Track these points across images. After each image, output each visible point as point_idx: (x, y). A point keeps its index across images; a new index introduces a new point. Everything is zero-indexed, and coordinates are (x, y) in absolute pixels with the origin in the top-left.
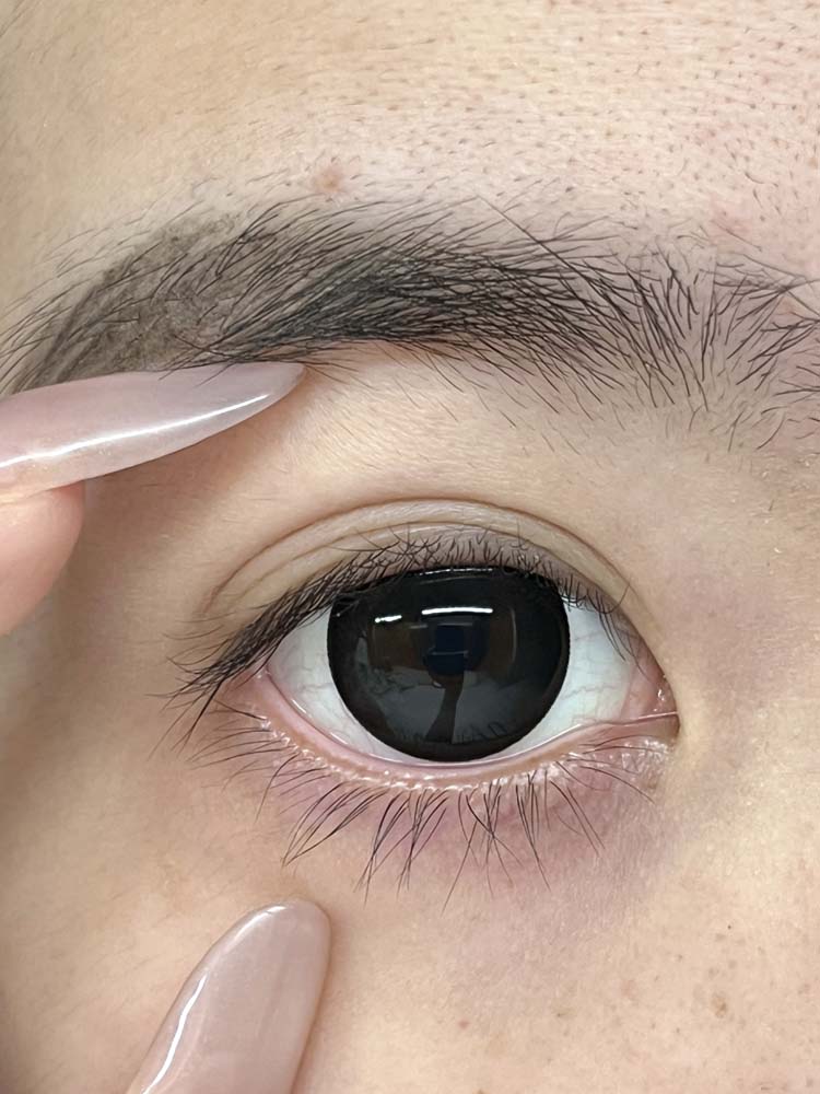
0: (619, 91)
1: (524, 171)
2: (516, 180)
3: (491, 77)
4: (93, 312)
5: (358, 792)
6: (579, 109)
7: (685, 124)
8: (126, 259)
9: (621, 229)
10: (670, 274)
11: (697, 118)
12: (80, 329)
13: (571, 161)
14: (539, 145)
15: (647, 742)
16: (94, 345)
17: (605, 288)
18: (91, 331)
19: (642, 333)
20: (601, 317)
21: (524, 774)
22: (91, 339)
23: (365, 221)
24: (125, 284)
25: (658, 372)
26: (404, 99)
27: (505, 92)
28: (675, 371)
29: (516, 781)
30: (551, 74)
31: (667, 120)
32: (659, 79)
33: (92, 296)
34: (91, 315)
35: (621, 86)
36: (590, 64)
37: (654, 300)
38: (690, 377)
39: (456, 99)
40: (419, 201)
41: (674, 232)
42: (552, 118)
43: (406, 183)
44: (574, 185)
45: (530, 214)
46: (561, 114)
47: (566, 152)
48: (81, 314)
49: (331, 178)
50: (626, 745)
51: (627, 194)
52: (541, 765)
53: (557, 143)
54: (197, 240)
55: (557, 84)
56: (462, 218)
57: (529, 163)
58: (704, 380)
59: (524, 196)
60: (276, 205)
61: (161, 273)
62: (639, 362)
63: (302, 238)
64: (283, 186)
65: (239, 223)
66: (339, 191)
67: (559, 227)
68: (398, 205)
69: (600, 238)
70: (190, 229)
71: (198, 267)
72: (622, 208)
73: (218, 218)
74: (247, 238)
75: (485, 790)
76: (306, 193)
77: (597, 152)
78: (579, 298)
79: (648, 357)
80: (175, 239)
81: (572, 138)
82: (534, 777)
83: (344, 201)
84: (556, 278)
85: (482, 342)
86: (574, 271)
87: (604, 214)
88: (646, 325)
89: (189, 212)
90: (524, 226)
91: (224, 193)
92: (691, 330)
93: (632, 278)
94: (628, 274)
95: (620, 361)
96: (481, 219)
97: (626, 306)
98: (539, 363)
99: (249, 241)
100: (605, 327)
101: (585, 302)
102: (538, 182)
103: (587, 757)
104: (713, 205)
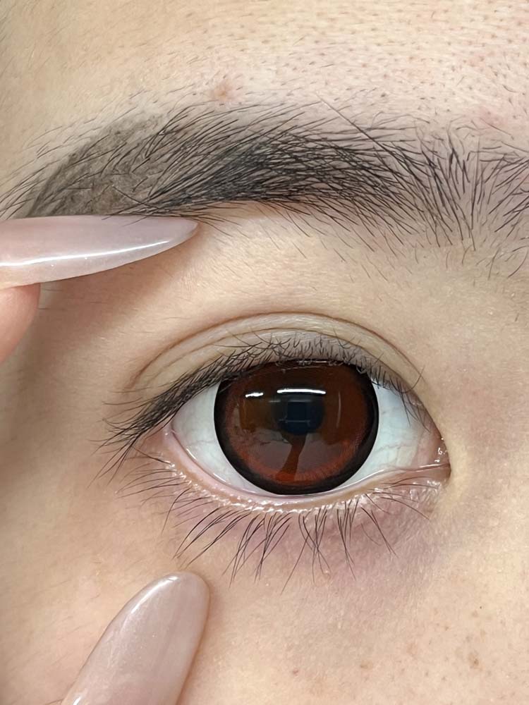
0: (419, 29)
1: (355, 83)
2: (348, 89)
3: (332, 20)
4: (61, 182)
5: (230, 513)
6: (391, 42)
7: (463, 52)
8: (85, 145)
9: (418, 123)
10: (451, 152)
11: (472, 48)
12: (52, 194)
13: (385, 76)
14: (364, 66)
15: (428, 482)
16: (62, 204)
17: (407, 160)
18: (61, 195)
19: (431, 195)
20: (404, 183)
21: (343, 502)
22: (59, 201)
23: (246, 118)
24: (83, 164)
25: (441, 221)
26: (274, 36)
27: (341, 30)
28: (453, 222)
29: (337, 506)
30: (373, 18)
31: (451, 49)
32: (447, 22)
33: (61, 171)
34: (60, 184)
35: (421, 26)
36: (400, 11)
37: (440, 172)
38: (463, 224)
39: (308, 35)
40: (282, 104)
41: (454, 126)
42: (374, 48)
43: (273, 92)
44: (388, 93)
45: (357, 112)
46: (379, 45)
47: (382, 70)
48: (53, 183)
49: (223, 89)
50: (414, 483)
51: (423, 99)
52: (356, 496)
53: (375, 64)
54: (133, 133)
55: (377, 25)
56: (310, 115)
57: (357, 78)
58: (472, 228)
59: (352, 100)
60: (186, 109)
61: (109, 156)
62: (429, 215)
63: (203, 130)
64: (191, 95)
65: (161, 121)
66: (230, 98)
67: (376, 121)
68: (267, 107)
69: (403, 129)
70: (128, 126)
71: (134, 152)
72: (419, 109)
73: (147, 119)
74: (165, 132)
75: (316, 512)
76: (206, 99)
77: (403, 71)
78: (391, 171)
79: (435, 211)
80: (119, 133)
81: (386, 61)
82: (349, 504)
83: (230, 105)
84: (376, 156)
85: (322, 201)
86: (387, 150)
87: (407, 112)
88: (434, 189)
89: (128, 114)
90: (352, 121)
91: (152, 101)
92: (465, 192)
93: (426, 156)
94: (423, 153)
95: (416, 214)
96: (323, 116)
97: (421, 176)
98: (360, 216)
99: (168, 133)
100: (407, 190)
101: (394, 173)
102: (362, 91)
103: (386, 491)
104: (481, 107)
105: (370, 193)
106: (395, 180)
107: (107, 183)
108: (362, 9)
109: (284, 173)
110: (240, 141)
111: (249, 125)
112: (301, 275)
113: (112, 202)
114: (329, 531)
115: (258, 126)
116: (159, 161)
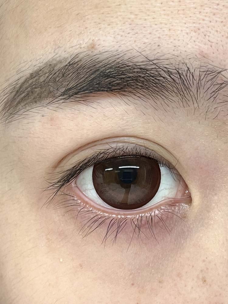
0: (172, 18)
1: (146, 41)
2: (144, 44)
3: (136, 15)
4: (27, 85)
6: (161, 23)
7: (191, 27)
8: (36, 70)
9: (174, 56)
10: (187, 69)
11: (195, 25)
13: (159, 38)
14: (150, 33)
15: (183, 204)
16: (28, 94)
17: (169, 73)
18: (27, 90)
19: (180, 86)
20: (168, 82)
21: (149, 213)
22: (26, 93)
23: (102, 57)
24: (36, 78)
25: (184, 97)
26: (112, 22)
27: (140, 19)
28: (189, 97)
29: (146, 215)
30: (153, 13)
31: (186, 26)
32: (184, 14)
33: (26, 81)
35: (173, 16)
36: (164, 10)
37: (183, 76)
38: (194, 98)
39: (127, 22)
40: (117, 51)
41: (188, 57)
42: (154, 26)
43: (113, 46)
44: (160, 44)
45: (148, 52)
46: (156, 25)
47: (158, 35)
48: (23, 85)
49: (92, 46)
50: (177, 205)
51: (175, 46)
52: (154, 210)
53: (155, 33)
54: (57, 65)
55: (155, 16)
56: (129, 55)
57: (147, 39)
58: (197, 99)
59: (146, 48)
60: (77, 55)
61: (47, 75)
62: (179, 95)
63: (85, 63)
64: (80, 48)
65: (68, 59)
66: (95, 49)
67: (156, 56)
68: (110, 52)
69: (168, 59)
70: (54, 62)
71: (57, 73)
72: (174, 51)
73: (62, 59)
74: (70, 64)
75: (138, 217)
76: (86, 50)
77: (166, 35)
78: (162, 77)
79: (182, 93)
80: (51, 65)
81: (159, 31)
83: (96, 52)
84: (156, 71)
85: (135, 91)
86: (161, 69)
87: (169, 52)
88: (181, 84)
89: (54, 57)
90: (146, 56)
91: (64, 51)
92: (193, 85)
93: (177, 70)
94: (176, 69)
95: (174, 94)
96: (134, 55)
97: (175, 78)
98: (151, 96)
99: (71, 65)
100: (169, 84)
101: (164, 78)
102: (150, 44)
103: (166, 208)
104: (199, 49)
105: (154, 86)
106: (165, 81)
107: (47, 86)
108: (148, 10)
109: (119, 79)
110: (100, 67)
111: (104, 60)
112: (127, 122)
113: (49, 94)
114: (144, 225)
115: (107, 60)
116: (68, 77)
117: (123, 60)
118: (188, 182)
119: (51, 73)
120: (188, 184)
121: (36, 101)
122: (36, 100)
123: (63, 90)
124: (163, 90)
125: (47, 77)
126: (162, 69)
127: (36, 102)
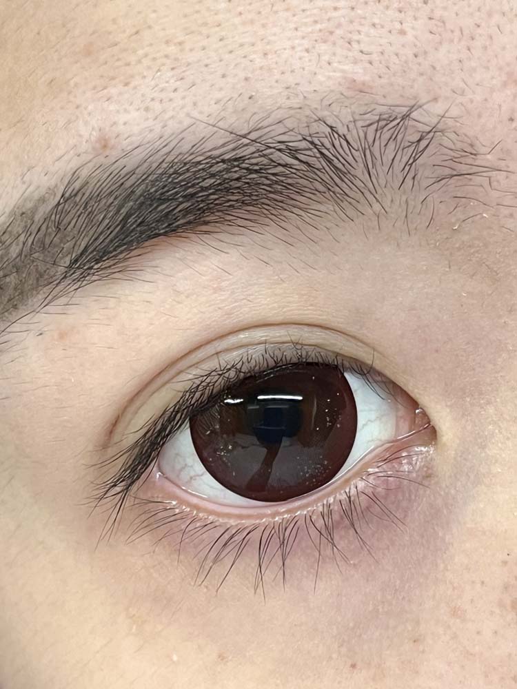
0: (264, 26)
1: (219, 95)
2: (216, 103)
3: (180, 44)
6: (242, 45)
7: (312, 32)
9: (292, 112)
10: (330, 130)
11: (318, 26)
13: (246, 79)
14: (224, 76)
15: (416, 449)
17: (293, 152)
19: (327, 175)
20: (298, 173)
21: (342, 492)
23: (131, 163)
25: (345, 197)
26: (132, 76)
27: (192, 50)
28: (356, 193)
29: (339, 497)
30: (217, 29)
31: (299, 34)
32: (287, 10)
36: (240, 14)
37: (326, 150)
38: (367, 193)
39: (164, 65)
40: (161, 138)
41: (326, 102)
42: (227, 56)
43: (149, 129)
44: (254, 94)
45: (232, 120)
46: (231, 52)
47: (242, 75)
49: (103, 142)
50: (404, 455)
51: (287, 88)
52: (353, 482)
53: (234, 71)
54: (37, 209)
55: (223, 33)
56: (190, 139)
57: (221, 89)
58: (376, 193)
59: (223, 112)
60: (75, 172)
61: (22, 238)
63: (98, 186)
64: (76, 157)
65: (58, 190)
66: (111, 148)
67: (251, 123)
68: (148, 146)
69: (280, 122)
70: (29, 205)
71: (44, 228)
72: (288, 98)
73: (45, 192)
74: (65, 199)
75: (321, 509)
76: (90, 157)
77: (261, 68)
78: (279, 164)
79: (337, 189)
80: (23, 213)
81: (243, 65)
82: (349, 492)
83: (115, 154)
84: (261, 156)
85: (229, 215)
86: (270, 148)
87: (278, 105)
88: (327, 169)
89: (25, 194)
90: (230, 130)
91: (43, 174)
92: (356, 161)
93: (307, 140)
94: (304, 139)
95: (319, 197)
96: (202, 136)
97: (310, 160)
98: (270, 216)
99: (67, 200)
100: (302, 178)
101: (285, 166)
102: (229, 100)
103: (381, 469)
104: (345, 78)
105: (270, 192)
106: (289, 172)
107: (29, 264)
108: (205, 24)
110: (134, 184)
111: (137, 168)
112: (233, 293)
113: (38, 280)
114: (338, 523)
115: (146, 165)
116: (69, 228)
117: (180, 154)
118: (416, 393)
119: (29, 233)
120: (418, 396)
121: (16, 305)
122: (15, 303)
123: (67, 261)
124: (292, 196)
125: (24, 244)
126: (274, 148)
127: (15, 307)
